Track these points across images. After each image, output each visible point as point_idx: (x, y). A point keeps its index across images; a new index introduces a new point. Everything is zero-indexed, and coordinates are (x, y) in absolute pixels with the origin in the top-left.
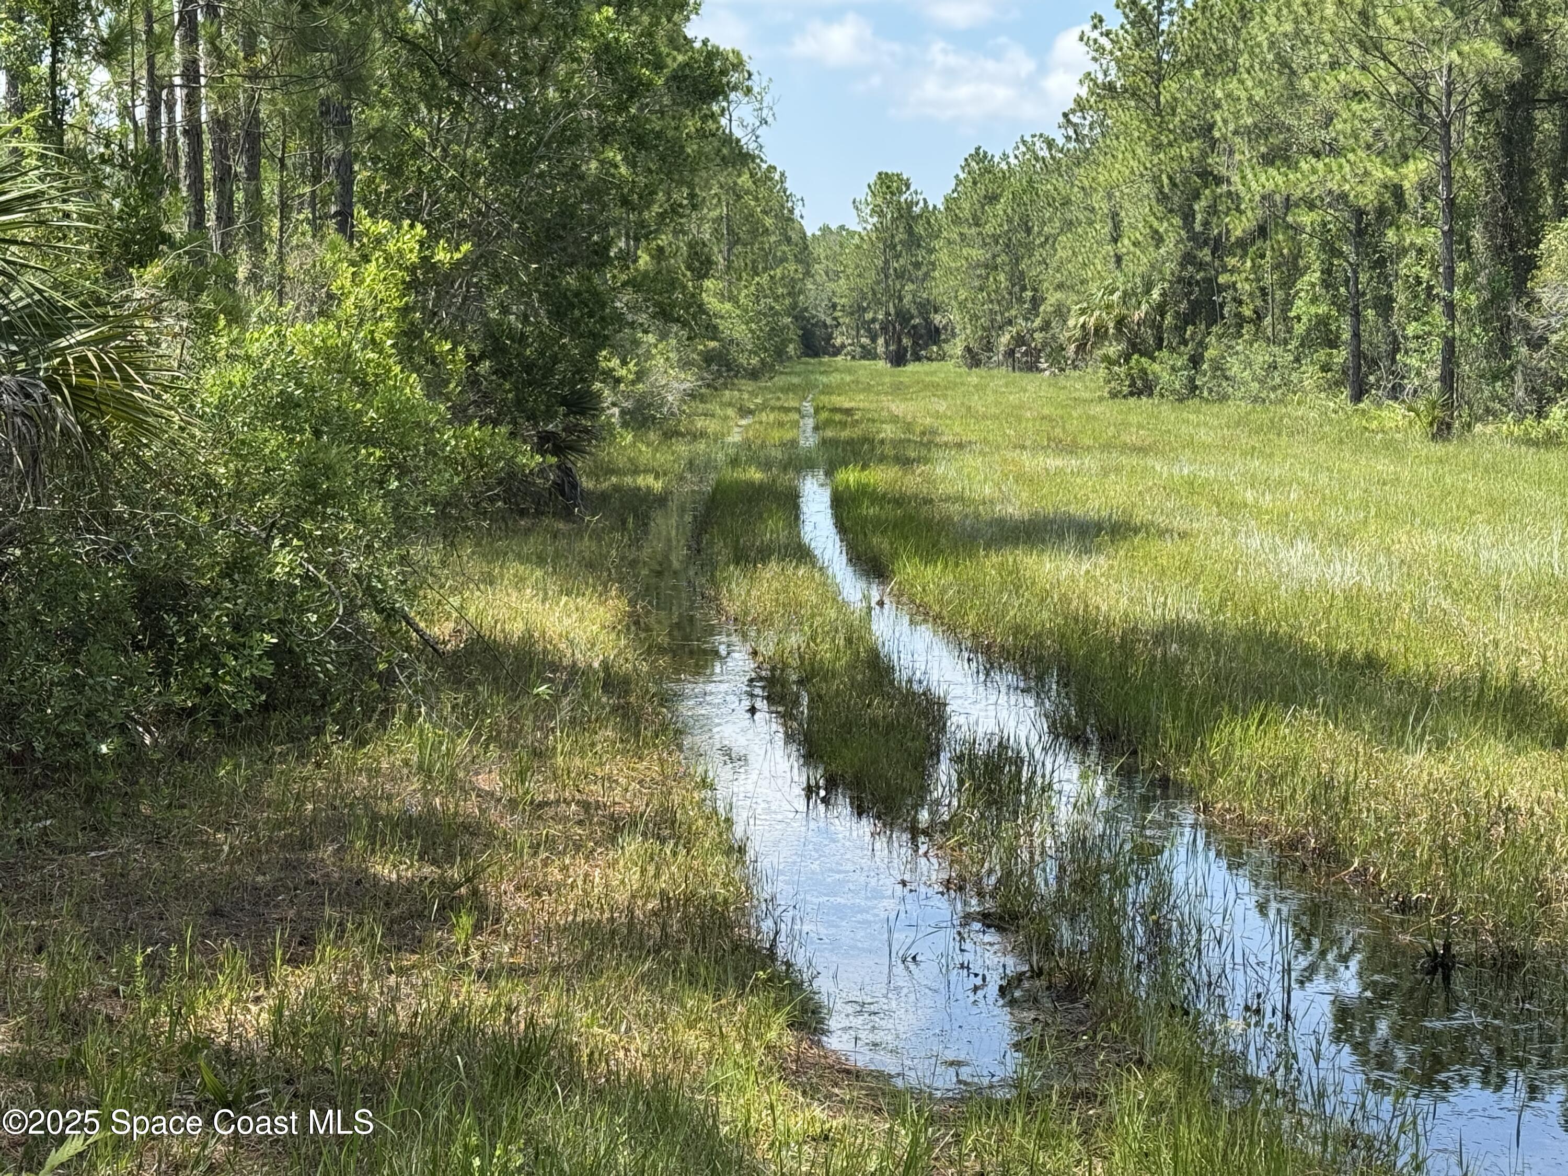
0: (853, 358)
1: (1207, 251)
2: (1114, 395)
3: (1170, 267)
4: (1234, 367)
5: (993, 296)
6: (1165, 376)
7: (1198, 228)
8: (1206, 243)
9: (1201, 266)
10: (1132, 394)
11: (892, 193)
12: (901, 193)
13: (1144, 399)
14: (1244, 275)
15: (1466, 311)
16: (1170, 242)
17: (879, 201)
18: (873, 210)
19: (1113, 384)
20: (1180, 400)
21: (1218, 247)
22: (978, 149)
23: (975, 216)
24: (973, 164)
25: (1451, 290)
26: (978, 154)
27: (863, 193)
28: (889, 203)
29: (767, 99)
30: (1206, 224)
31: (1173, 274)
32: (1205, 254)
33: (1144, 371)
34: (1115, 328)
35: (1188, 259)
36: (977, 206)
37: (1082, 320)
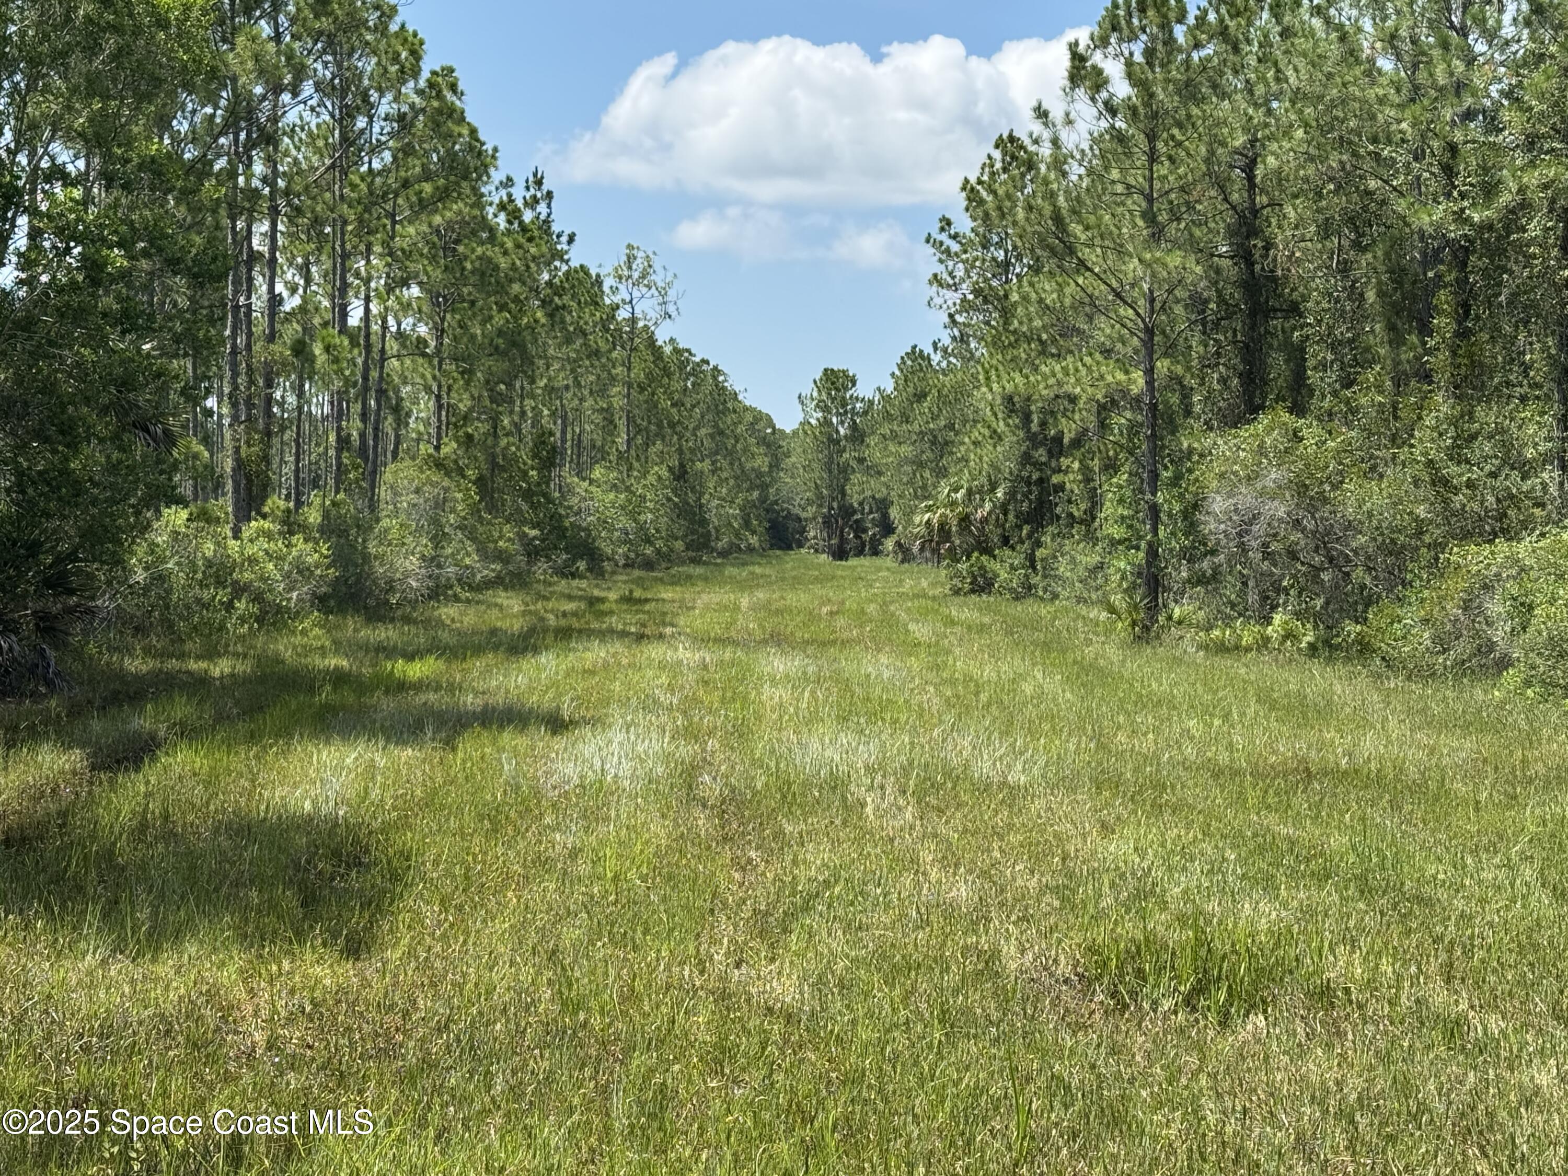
0: (816, 551)
1: (1042, 451)
2: (957, 592)
3: (1010, 466)
4: (1063, 568)
5: (919, 492)
6: (1003, 575)
7: (1035, 427)
8: (1042, 444)
9: (1038, 465)
10: (973, 591)
11: (837, 390)
12: (846, 389)
13: (984, 597)
14: (1071, 477)
15: (1170, 515)
16: (1009, 439)
17: (824, 397)
18: (817, 406)
19: (954, 582)
20: (1017, 599)
21: (1057, 447)
22: (915, 347)
23: (903, 414)
24: (909, 363)
25: (1154, 494)
26: (913, 352)
27: (808, 389)
28: (833, 399)
29: (672, 294)
30: (1043, 424)
31: (1011, 473)
32: (1041, 454)
33: (982, 568)
34: (959, 525)
35: (1026, 459)
36: (906, 403)
37: (926, 516)
